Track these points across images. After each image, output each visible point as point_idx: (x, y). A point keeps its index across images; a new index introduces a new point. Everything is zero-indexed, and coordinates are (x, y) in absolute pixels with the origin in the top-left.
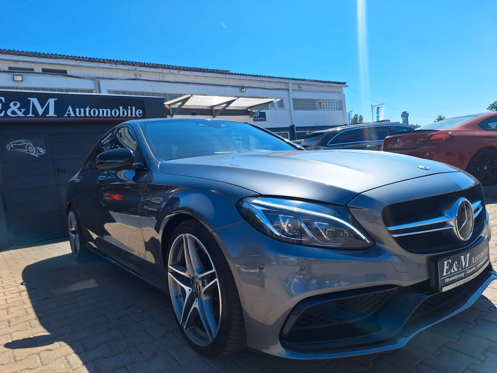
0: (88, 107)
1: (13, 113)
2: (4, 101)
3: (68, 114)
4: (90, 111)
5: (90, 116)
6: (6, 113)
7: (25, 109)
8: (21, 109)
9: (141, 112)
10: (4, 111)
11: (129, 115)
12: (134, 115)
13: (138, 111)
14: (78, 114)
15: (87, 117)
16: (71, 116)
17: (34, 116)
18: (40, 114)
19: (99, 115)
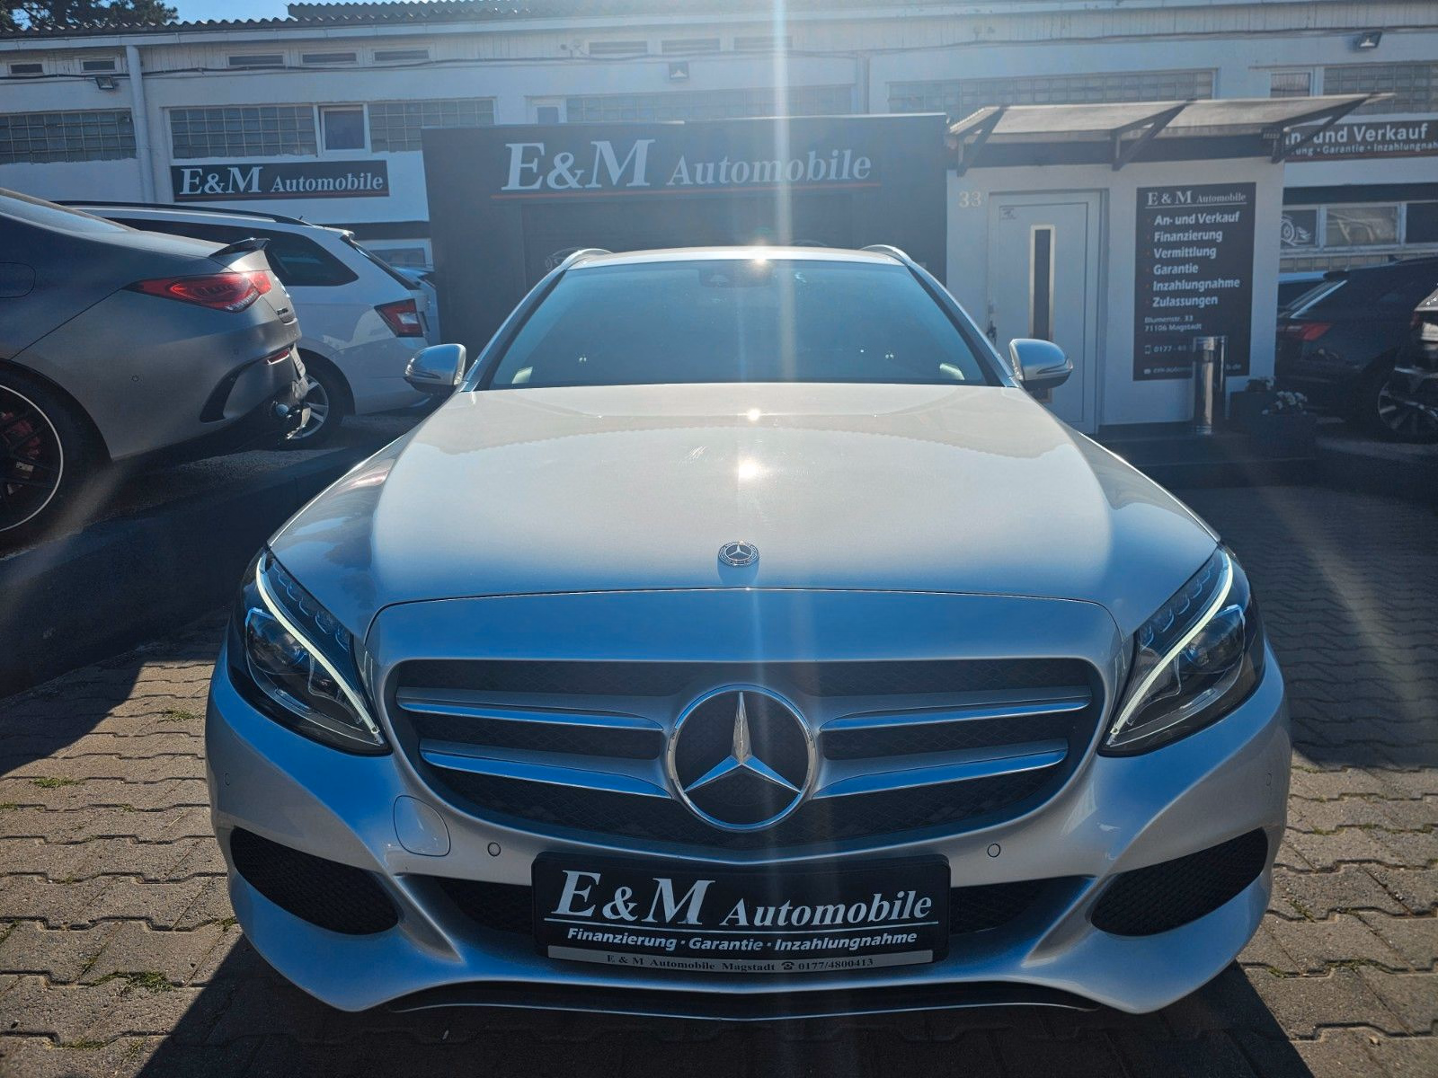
0: (726, 158)
1: (560, 180)
2: (543, 153)
3: (675, 180)
4: (729, 169)
5: (728, 181)
6: (544, 182)
7: (583, 171)
8: (576, 171)
9: (868, 165)
10: (541, 178)
11: (833, 176)
12: (845, 176)
13: (859, 161)
14: (699, 180)
15: (725, 185)
16: (682, 183)
17: (600, 186)
18: (614, 183)
19: (752, 179)
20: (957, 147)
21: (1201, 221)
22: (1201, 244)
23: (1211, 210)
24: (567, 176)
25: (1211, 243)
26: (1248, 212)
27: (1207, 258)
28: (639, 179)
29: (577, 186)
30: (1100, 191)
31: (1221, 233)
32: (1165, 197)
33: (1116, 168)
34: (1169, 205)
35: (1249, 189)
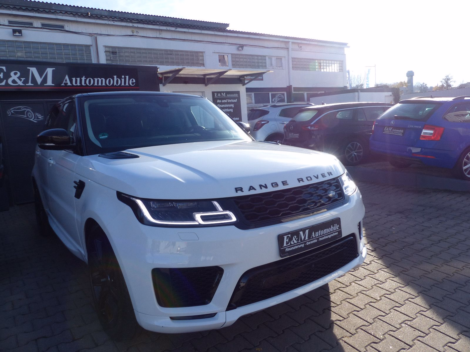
0: (84, 76)
1: (14, 81)
2: (5, 71)
3: (64, 84)
5: (85, 85)
7: (24, 79)
8: (21, 79)
9: (134, 81)
10: (5, 81)
11: (123, 84)
12: (127, 84)
13: (131, 80)
14: (74, 84)
15: (83, 86)
16: (67, 85)
17: (33, 85)
18: (39, 84)
19: (94, 84)
20: (162, 77)
21: (228, 101)
22: (229, 108)
23: (230, 98)
24: (17, 80)
25: (231, 108)
26: (239, 98)
27: (231, 112)
28: (49, 82)
29: (22, 84)
30: (202, 92)
31: (233, 105)
32: (219, 94)
33: (206, 85)
34: (220, 97)
35: (238, 93)
